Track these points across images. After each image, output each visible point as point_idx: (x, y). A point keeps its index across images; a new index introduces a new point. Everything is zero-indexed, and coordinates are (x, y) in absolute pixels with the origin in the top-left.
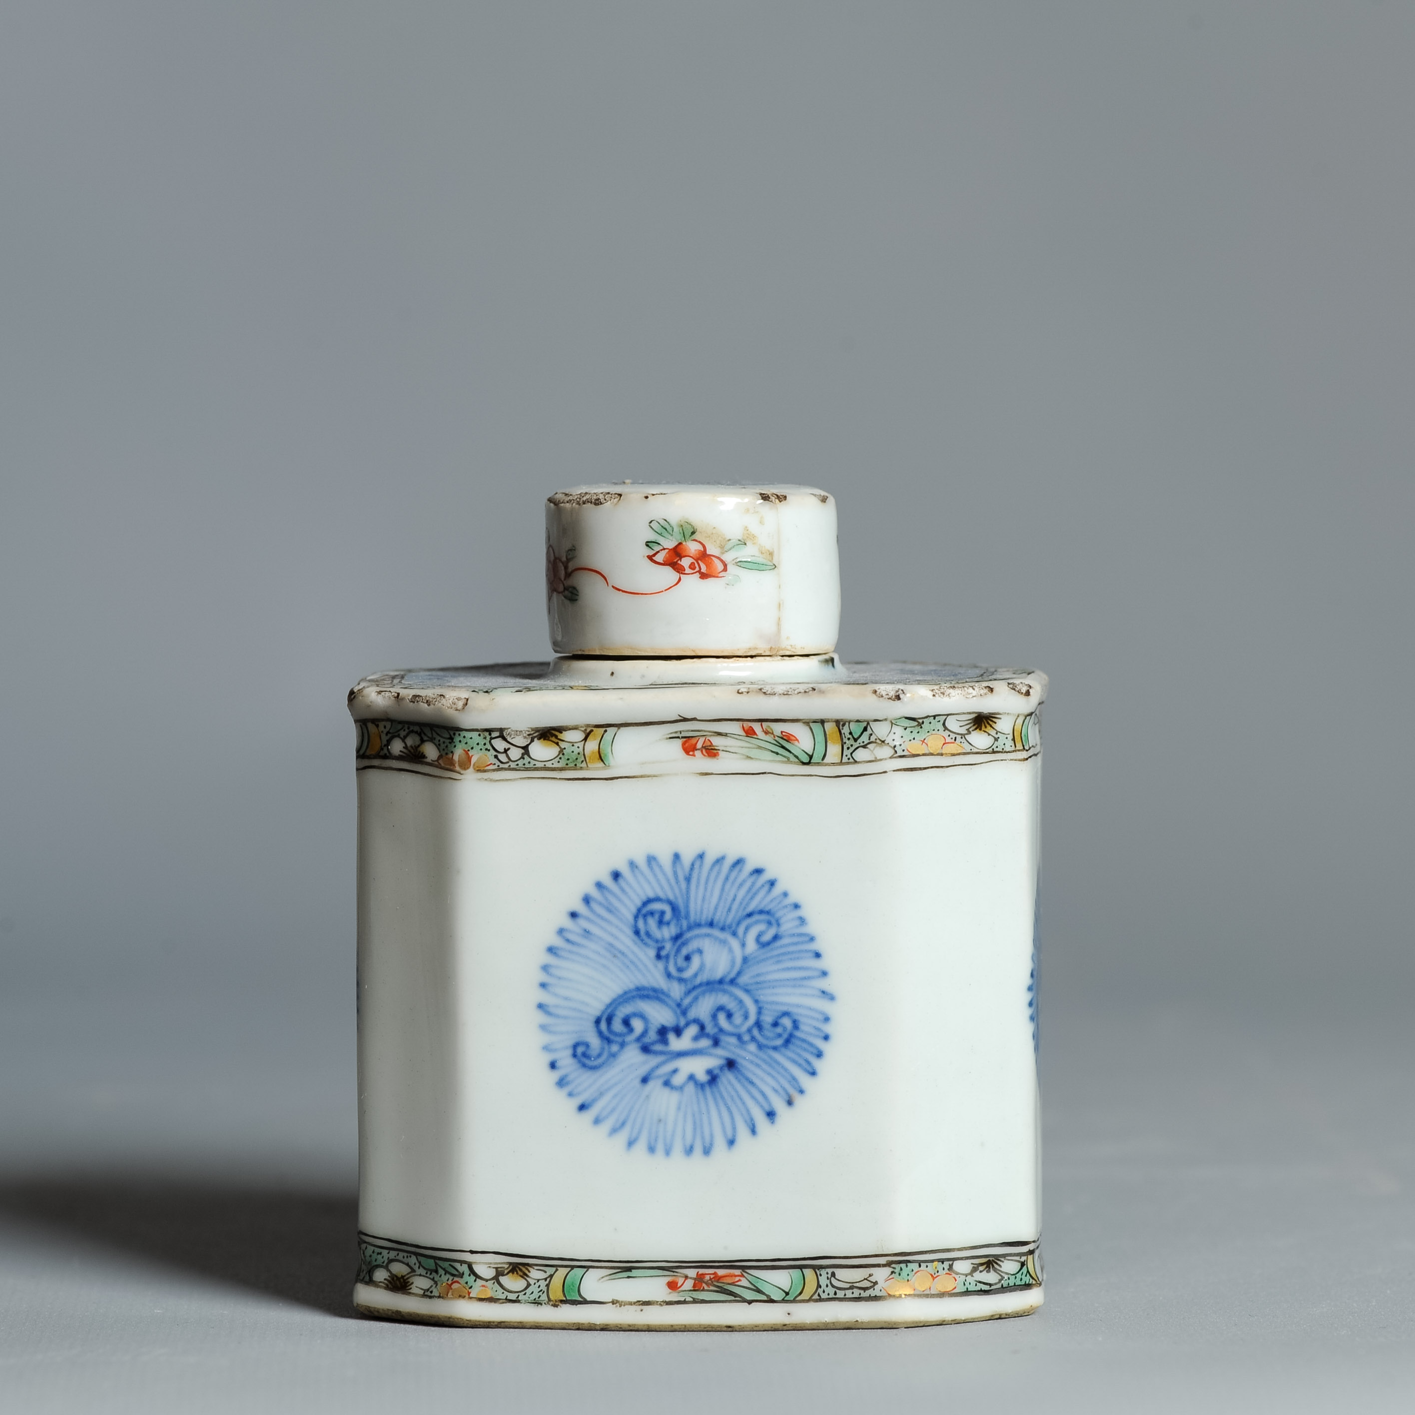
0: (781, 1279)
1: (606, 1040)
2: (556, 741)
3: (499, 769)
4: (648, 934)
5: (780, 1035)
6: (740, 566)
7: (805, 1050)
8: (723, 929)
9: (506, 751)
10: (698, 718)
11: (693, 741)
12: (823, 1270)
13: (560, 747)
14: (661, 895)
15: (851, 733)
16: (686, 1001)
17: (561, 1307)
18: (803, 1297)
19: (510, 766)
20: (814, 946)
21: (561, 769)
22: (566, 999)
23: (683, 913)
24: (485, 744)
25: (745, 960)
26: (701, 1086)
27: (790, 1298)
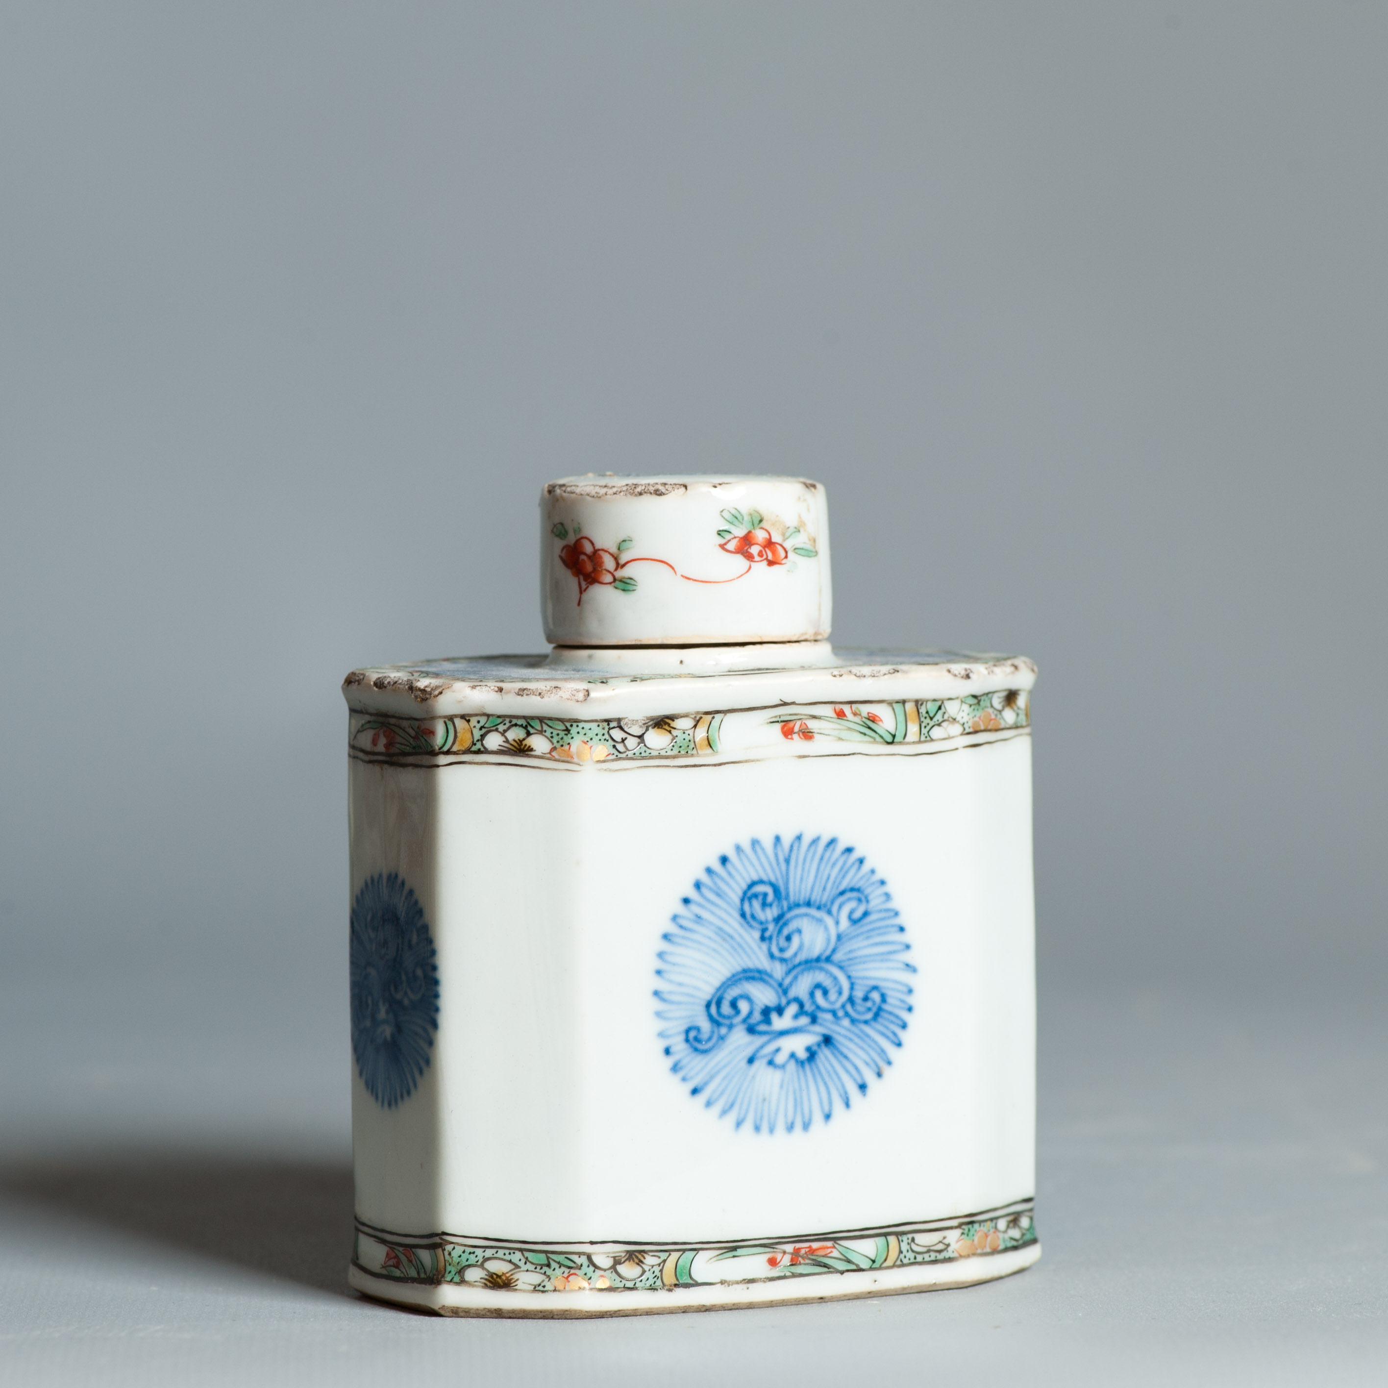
0: (867, 1248)
1: (716, 1023)
2: (669, 729)
3: (618, 759)
4: (753, 917)
5: (869, 1009)
7: (892, 1022)
8: (819, 908)
9: (623, 740)
10: (797, 702)
11: (791, 725)
12: (905, 1236)
13: (673, 735)
14: (765, 878)
15: (927, 712)
16: (787, 981)
17: (675, 1291)
18: (889, 1263)
19: (627, 755)
20: (898, 921)
21: (674, 757)
22: (680, 984)
23: (783, 894)
24: (603, 735)
25: (839, 937)
26: (801, 1063)
27: (876, 1265)
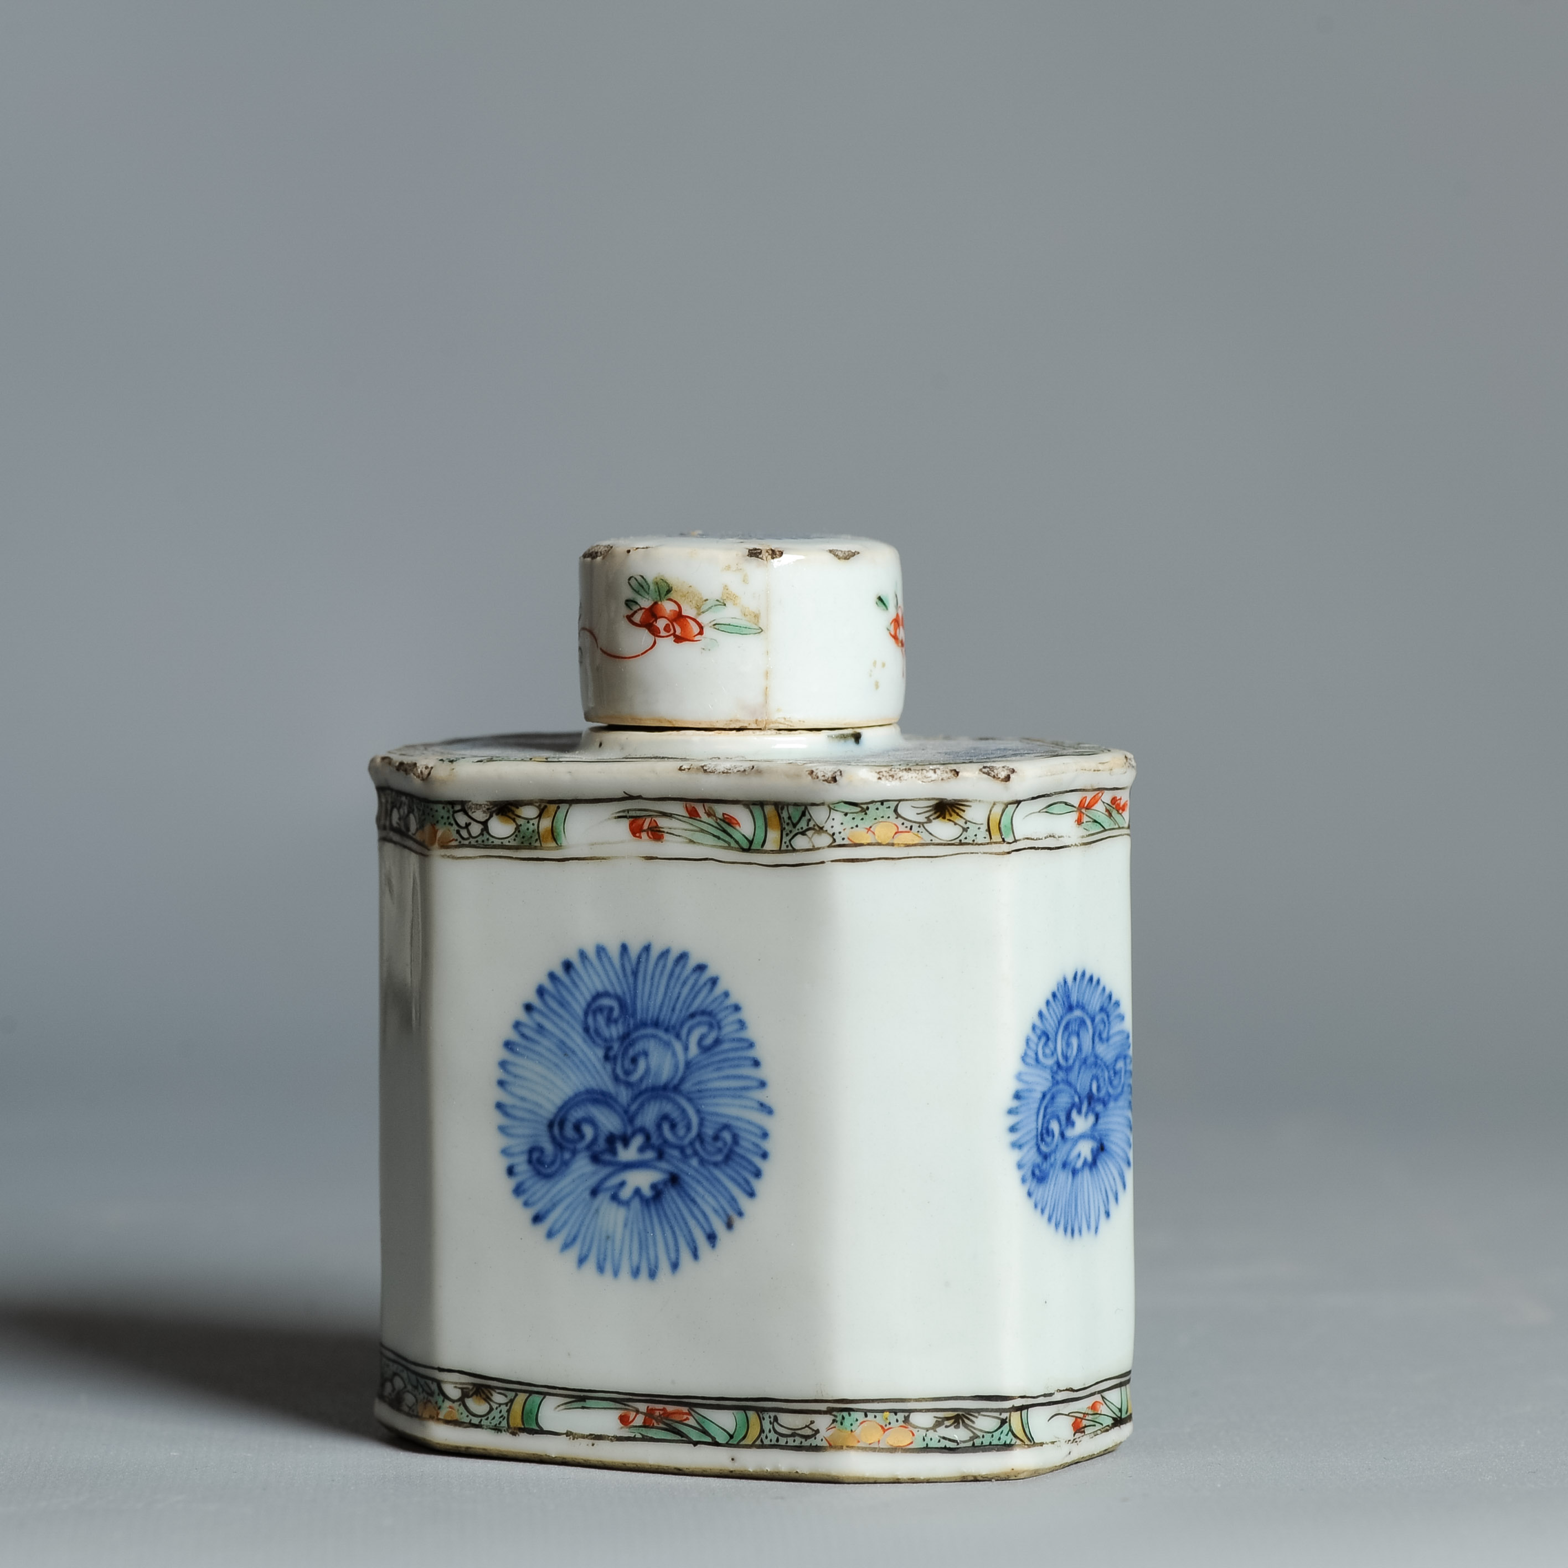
0: (726, 1420)
1: (559, 1145)
2: (513, 817)
3: (461, 846)
4: (597, 1032)
5: (720, 1150)
6: (718, 629)
7: (745, 1168)
8: (667, 1030)
9: (468, 825)
10: (644, 796)
11: (640, 821)
12: (766, 1413)
13: (516, 824)
14: (610, 990)
15: (790, 818)
16: (634, 1107)
17: (519, 1435)
18: (748, 1441)
19: (470, 842)
20: (752, 1053)
21: (517, 848)
22: (523, 1099)
23: (630, 1011)
24: (448, 818)
25: (688, 1064)
26: (646, 1202)
27: (734, 1441)
